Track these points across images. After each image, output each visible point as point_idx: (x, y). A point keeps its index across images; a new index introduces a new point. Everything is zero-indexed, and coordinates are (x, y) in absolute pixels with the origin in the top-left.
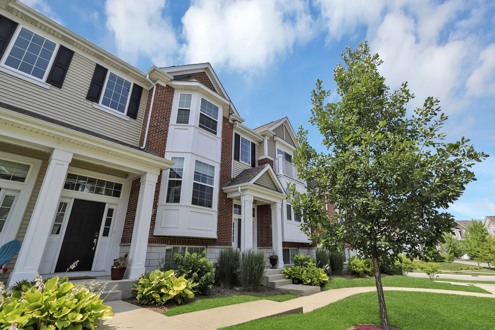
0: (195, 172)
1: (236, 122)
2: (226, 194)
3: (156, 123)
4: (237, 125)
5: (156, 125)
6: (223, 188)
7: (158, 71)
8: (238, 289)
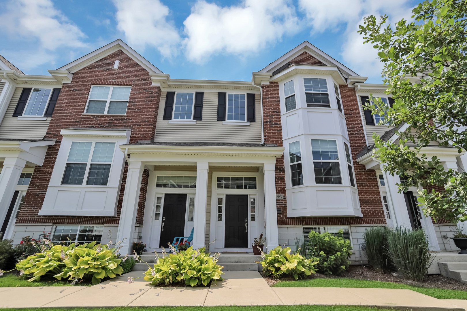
0: (313, 152)
1: (356, 84)
2: (364, 166)
3: (268, 119)
4: (359, 86)
5: (269, 120)
6: (358, 160)
7: (258, 75)
8: (395, 275)
